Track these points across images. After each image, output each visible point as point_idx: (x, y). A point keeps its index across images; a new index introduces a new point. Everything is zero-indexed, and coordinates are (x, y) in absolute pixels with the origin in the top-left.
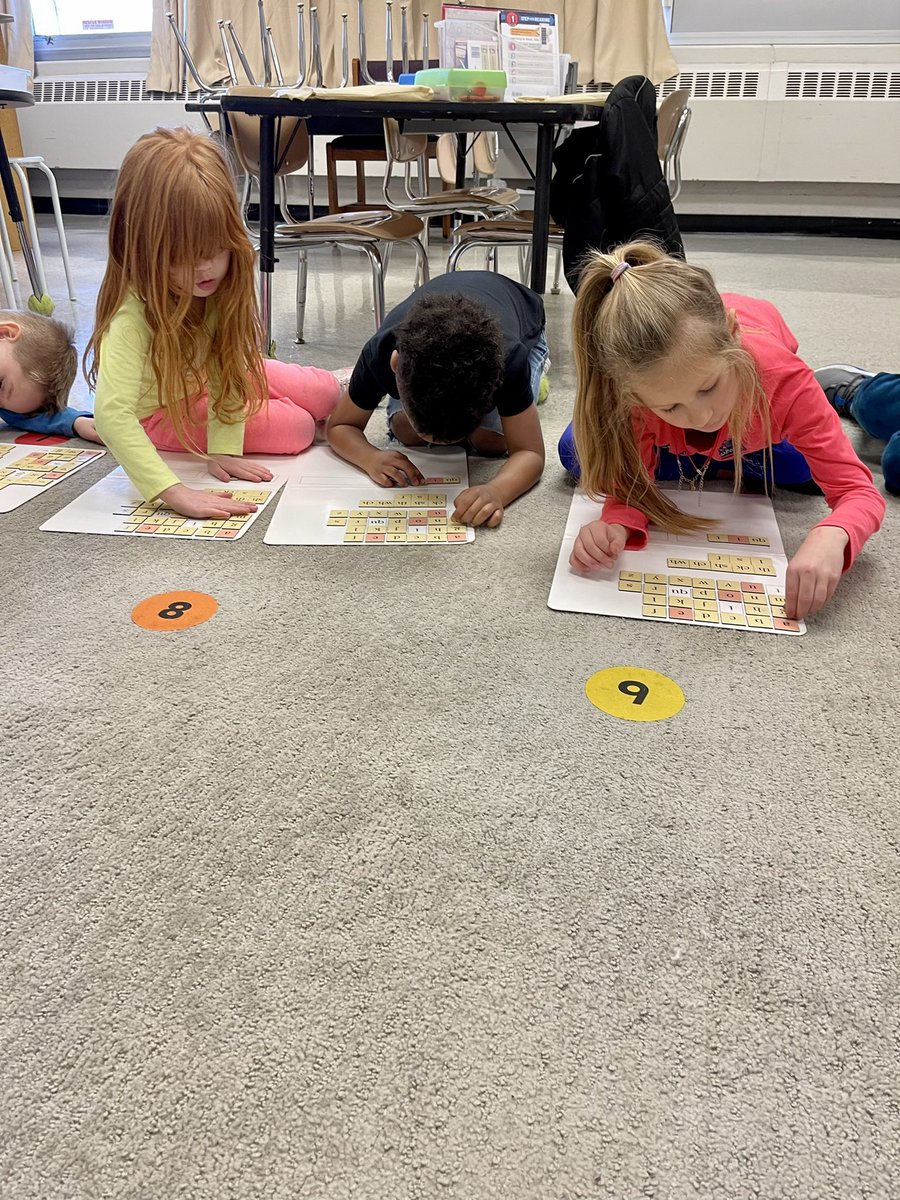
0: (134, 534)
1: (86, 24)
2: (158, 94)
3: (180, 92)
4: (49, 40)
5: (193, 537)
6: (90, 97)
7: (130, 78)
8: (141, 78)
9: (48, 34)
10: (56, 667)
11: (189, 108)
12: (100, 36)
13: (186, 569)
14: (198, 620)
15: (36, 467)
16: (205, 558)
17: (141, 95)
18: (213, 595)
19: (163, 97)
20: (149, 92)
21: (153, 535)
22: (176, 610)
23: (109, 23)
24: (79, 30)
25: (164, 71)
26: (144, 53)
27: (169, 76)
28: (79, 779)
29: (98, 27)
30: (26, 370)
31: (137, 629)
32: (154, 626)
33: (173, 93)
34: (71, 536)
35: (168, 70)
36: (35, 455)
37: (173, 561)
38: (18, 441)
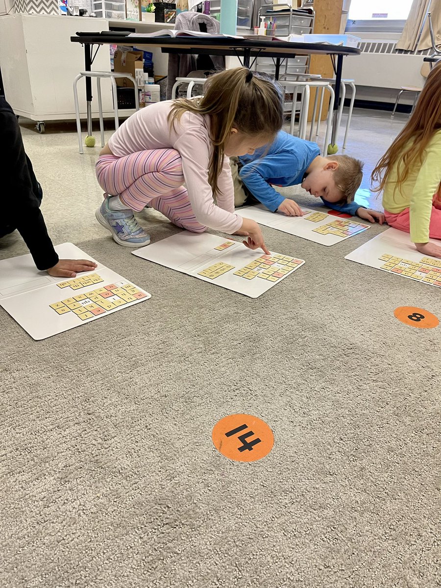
0: (390, 271)
1: (374, 15)
2: (401, 51)
3: (413, 50)
4: (354, 22)
5: (421, 281)
6: (377, 51)
7: (389, 42)
8: (394, 42)
9: (354, 19)
10: (361, 328)
11: (425, 60)
12: (380, 21)
13: (419, 297)
14: (429, 326)
15: (339, 227)
16: (429, 294)
17: (392, 49)
18: (435, 314)
19: (403, 52)
20: (397, 50)
21: (400, 275)
22: (417, 317)
23: (385, 15)
24: (370, 18)
25: (407, 39)
26: (400, 30)
27: (410, 42)
28: (380, 388)
29: (379, 17)
30: (336, 184)
31: (397, 321)
32: (406, 322)
33: (409, 51)
34: (359, 265)
35: (410, 39)
36: (338, 221)
37: (411, 291)
38: (329, 213)
